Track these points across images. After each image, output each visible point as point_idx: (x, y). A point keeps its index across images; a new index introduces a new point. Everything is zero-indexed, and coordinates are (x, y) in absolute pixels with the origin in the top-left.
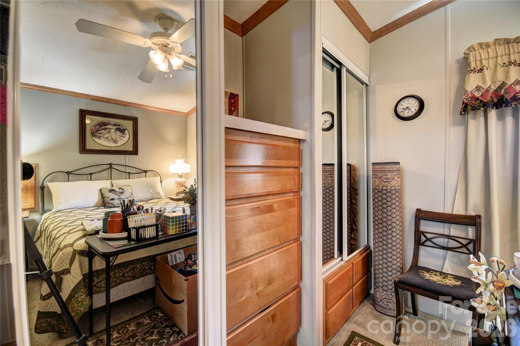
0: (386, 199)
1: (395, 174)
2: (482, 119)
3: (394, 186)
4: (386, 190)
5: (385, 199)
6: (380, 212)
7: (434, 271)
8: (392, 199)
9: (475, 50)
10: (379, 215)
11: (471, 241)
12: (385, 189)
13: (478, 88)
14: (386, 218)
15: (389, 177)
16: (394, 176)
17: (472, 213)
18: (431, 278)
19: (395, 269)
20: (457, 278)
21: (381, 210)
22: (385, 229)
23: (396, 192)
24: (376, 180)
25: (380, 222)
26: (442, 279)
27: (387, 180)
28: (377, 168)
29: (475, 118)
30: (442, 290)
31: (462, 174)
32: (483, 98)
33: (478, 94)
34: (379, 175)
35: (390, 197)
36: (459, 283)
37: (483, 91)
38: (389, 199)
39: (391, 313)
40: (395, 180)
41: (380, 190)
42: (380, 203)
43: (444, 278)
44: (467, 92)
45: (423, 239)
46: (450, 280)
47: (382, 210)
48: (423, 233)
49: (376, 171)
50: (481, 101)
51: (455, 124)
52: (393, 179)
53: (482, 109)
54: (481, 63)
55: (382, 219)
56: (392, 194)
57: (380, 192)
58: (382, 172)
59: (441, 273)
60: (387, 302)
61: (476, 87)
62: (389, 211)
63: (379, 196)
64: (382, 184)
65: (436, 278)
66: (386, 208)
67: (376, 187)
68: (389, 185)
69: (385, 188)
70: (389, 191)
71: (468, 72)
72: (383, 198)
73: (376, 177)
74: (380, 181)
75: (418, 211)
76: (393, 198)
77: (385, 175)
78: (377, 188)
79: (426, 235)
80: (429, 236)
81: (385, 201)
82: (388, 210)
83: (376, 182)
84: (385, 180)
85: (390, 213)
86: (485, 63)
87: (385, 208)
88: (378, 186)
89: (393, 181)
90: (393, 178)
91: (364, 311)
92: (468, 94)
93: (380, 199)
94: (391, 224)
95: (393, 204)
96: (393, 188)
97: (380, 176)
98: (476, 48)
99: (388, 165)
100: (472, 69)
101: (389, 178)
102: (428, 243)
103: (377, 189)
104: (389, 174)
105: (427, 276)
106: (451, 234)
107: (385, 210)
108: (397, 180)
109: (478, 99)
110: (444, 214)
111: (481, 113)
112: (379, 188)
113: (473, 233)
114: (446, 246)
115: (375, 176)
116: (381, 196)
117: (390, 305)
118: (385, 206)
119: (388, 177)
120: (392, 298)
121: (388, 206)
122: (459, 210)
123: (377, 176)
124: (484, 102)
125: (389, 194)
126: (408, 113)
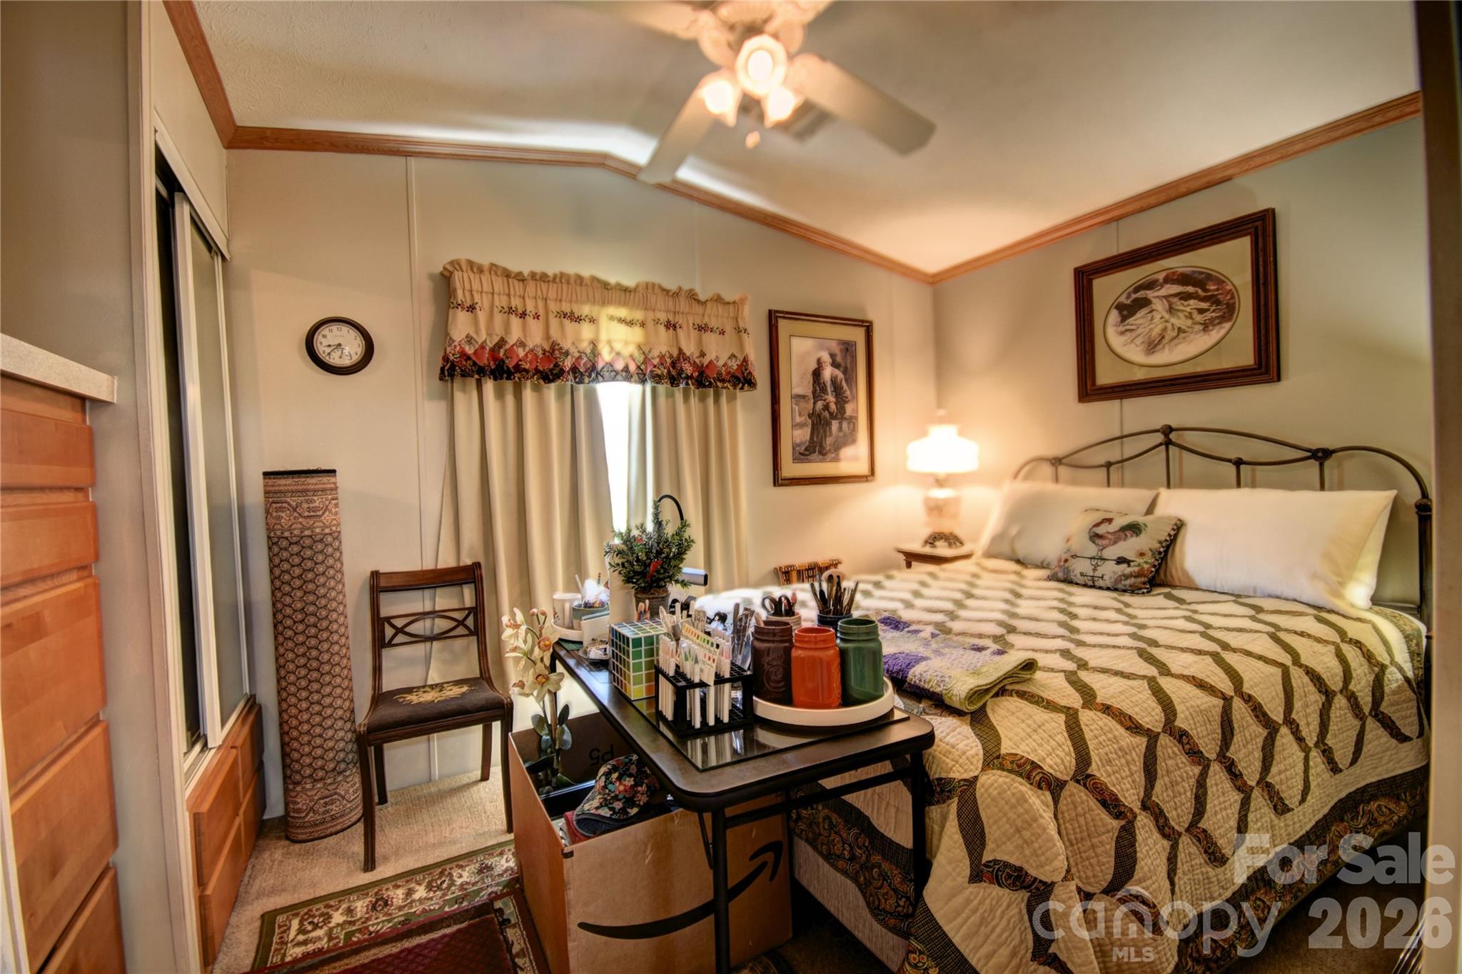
0: (312, 560)
1: (330, 497)
2: (475, 394)
3: (329, 527)
4: (311, 536)
5: (309, 559)
6: (299, 594)
7: (419, 688)
8: (327, 556)
9: (462, 271)
10: (293, 601)
11: (470, 610)
12: (308, 536)
13: (469, 340)
14: (315, 604)
15: (317, 504)
16: (327, 503)
17: (467, 561)
18: (421, 700)
19: (341, 718)
20: (459, 683)
21: (300, 588)
22: (313, 631)
23: (334, 539)
24: (283, 515)
25: (300, 617)
26: (439, 694)
27: (312, 514)
28: (285, 485)
29: (464, 390)
30: (449, 708)
31: (447, 492)
32: (478, 359)
33: (470, 350)
34: (291, 502)
35: (322, 552)
36: (465, 689)
37: (477, 346)
38: (320, 558)
39: (336, 825)
40: (330, 512)
41: (295, 539)
42: (297, 571)
43: (441, 691)
44: (454, 341)
45: (389, 632)
46: (451, 690)
47: (302, 587)
48: (388, 619)
49: (281, 492)
50: (475, 364)
51: (432, 397)
52: (325, 510)
53: (477, 376)
54: (472, 296)
55: (303, 609)
56: (326, 545)
57: (296, 543)
58: (300, 494)
59: (432, 687)
60: (326, 804)
61: (467, 337)
62: (319, 586)
63: (292, 555)
64: (301, 523)
65: (429, 696)
66: (312, 581)
67: (282, 533)
68: (317, 524)
69: (307, 533)
70: (318, 537)
71: (452, 306)
72: (305, 556)
73: (280, 507)
74: (295, 518)
75: (375, 575)
76: (328, 553)
77: (307, 502)
78: (287, 534)
79: (395, 622)
80: (399, 623)
81: (309, 564)
82: (318, 584)
83: (283, 521)
84: (306, 514)
85: (322, 591)
86: (477, 298)
87: (310, 581)
88: (288, 530)
89: (327, 513)
90: (327, 506)
91: (269, 862)
92: (455, 346)
93: (297, 560)
94: (327, 616)
95: (328, 567)
96: (327, 531)
97: (294, 504)
98: (464, 269)
99: (313, 477)
100: (460, 302)
101: (316, 507)
102: (400, 638)
103: (287, 538)
104: (315, 498)
105: (414, 698)
106: (437, 608)
107: (311, 586)
108: (334, 510)
109: (468, 358)
110: (423, 573)
111: (472, 382)
112: (291, 533)
113: (471, 595)
114: (428, 633)
115: (279, 505)
116: (298, 554)
117: (333, 807)
118: (310, 576)
119: (314, 505)
120: (336, 788)
121: (317, 575)
122: (447, 560)
123: (285, 505)
124: (479, 366)
125: (320, 546)
126: (340, 357)
